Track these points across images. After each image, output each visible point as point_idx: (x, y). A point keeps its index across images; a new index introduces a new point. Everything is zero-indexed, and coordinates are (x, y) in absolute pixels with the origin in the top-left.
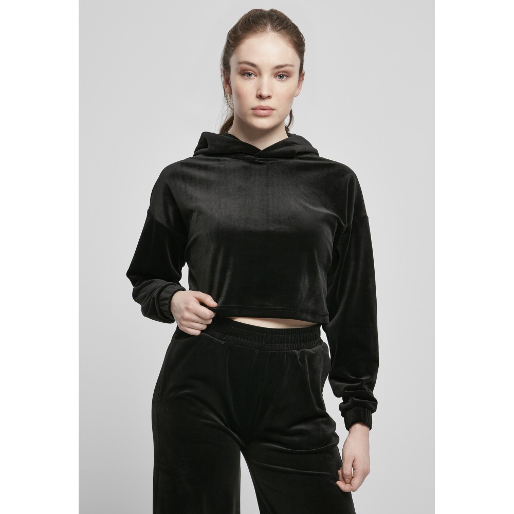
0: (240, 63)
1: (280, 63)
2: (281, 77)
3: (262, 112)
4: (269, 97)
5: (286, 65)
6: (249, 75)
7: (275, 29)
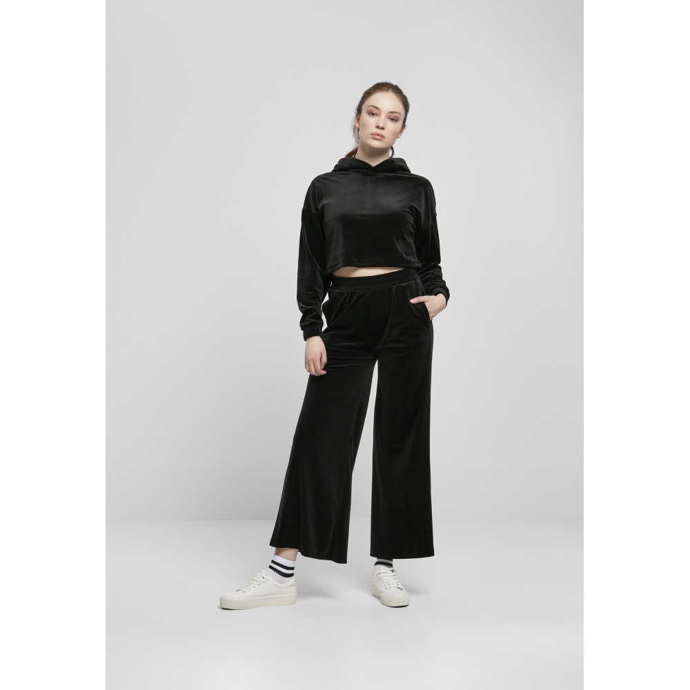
0: (369, 106)
1: (394, 110)
2: (392, 120)
3: (377, 137)
4: (383, 128)
5: (397, 113)
6: (373, 114)
7: (393, 91)
